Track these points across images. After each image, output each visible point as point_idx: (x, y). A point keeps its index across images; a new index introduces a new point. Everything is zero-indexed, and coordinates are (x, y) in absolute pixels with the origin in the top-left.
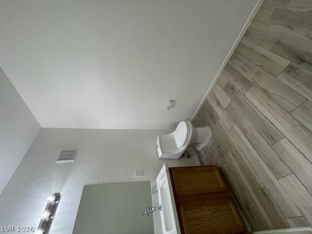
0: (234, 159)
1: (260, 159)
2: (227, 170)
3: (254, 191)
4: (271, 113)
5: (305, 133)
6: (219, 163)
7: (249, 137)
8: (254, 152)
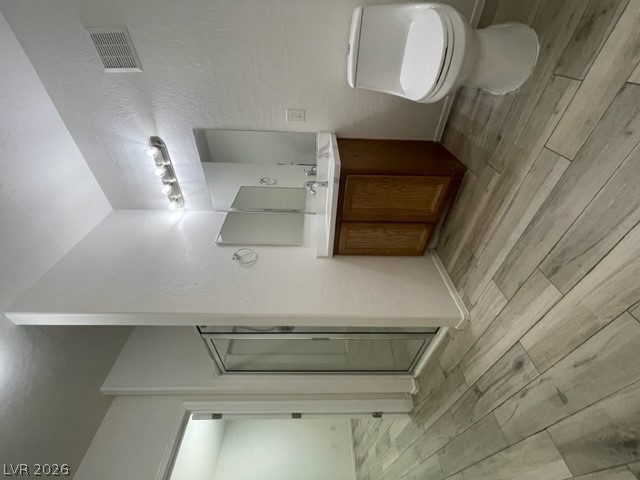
0: (490, 192)
1: (509, 248)
2: (469, 186)
3: (466, 245)
4: (624, 266)
5: (581, 331)
6: (473, 162)
7: (543, 217)
8: (515, 236)
